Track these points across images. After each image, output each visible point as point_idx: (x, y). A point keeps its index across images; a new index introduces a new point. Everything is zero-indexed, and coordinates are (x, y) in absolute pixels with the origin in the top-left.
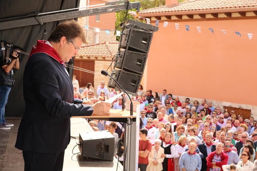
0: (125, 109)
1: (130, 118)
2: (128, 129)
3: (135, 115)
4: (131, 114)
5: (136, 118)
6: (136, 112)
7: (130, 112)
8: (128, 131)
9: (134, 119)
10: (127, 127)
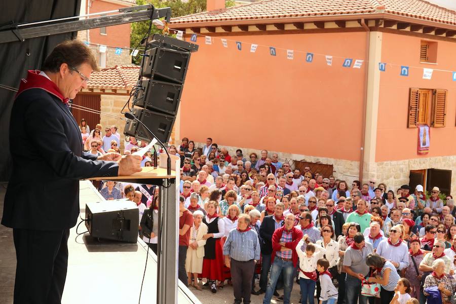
0: (158, 167)
1: (168, 179)
2: (164, 194)
3: (173, 174)
4: (169, 173)
5: (175, 178)
6: (175, 170)
7: (166, 170)
8: (164, 197)
9: (173, 181)
10: (162, 191)
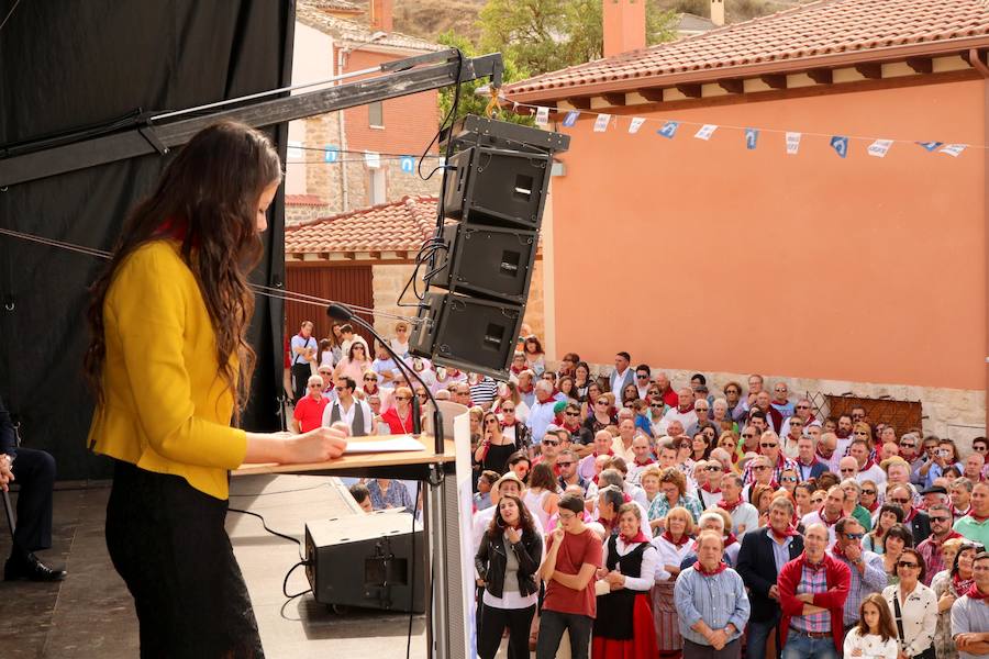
0: (423, 433)
1: (436, 464)
2: (435, 501)
3: (449, 452)
4: (439, 449)
5: (454, 463)
6: (452, 439)
7: (434, 439)
8: (435, 508)
9: (450, 467)
10: (430, 493)
